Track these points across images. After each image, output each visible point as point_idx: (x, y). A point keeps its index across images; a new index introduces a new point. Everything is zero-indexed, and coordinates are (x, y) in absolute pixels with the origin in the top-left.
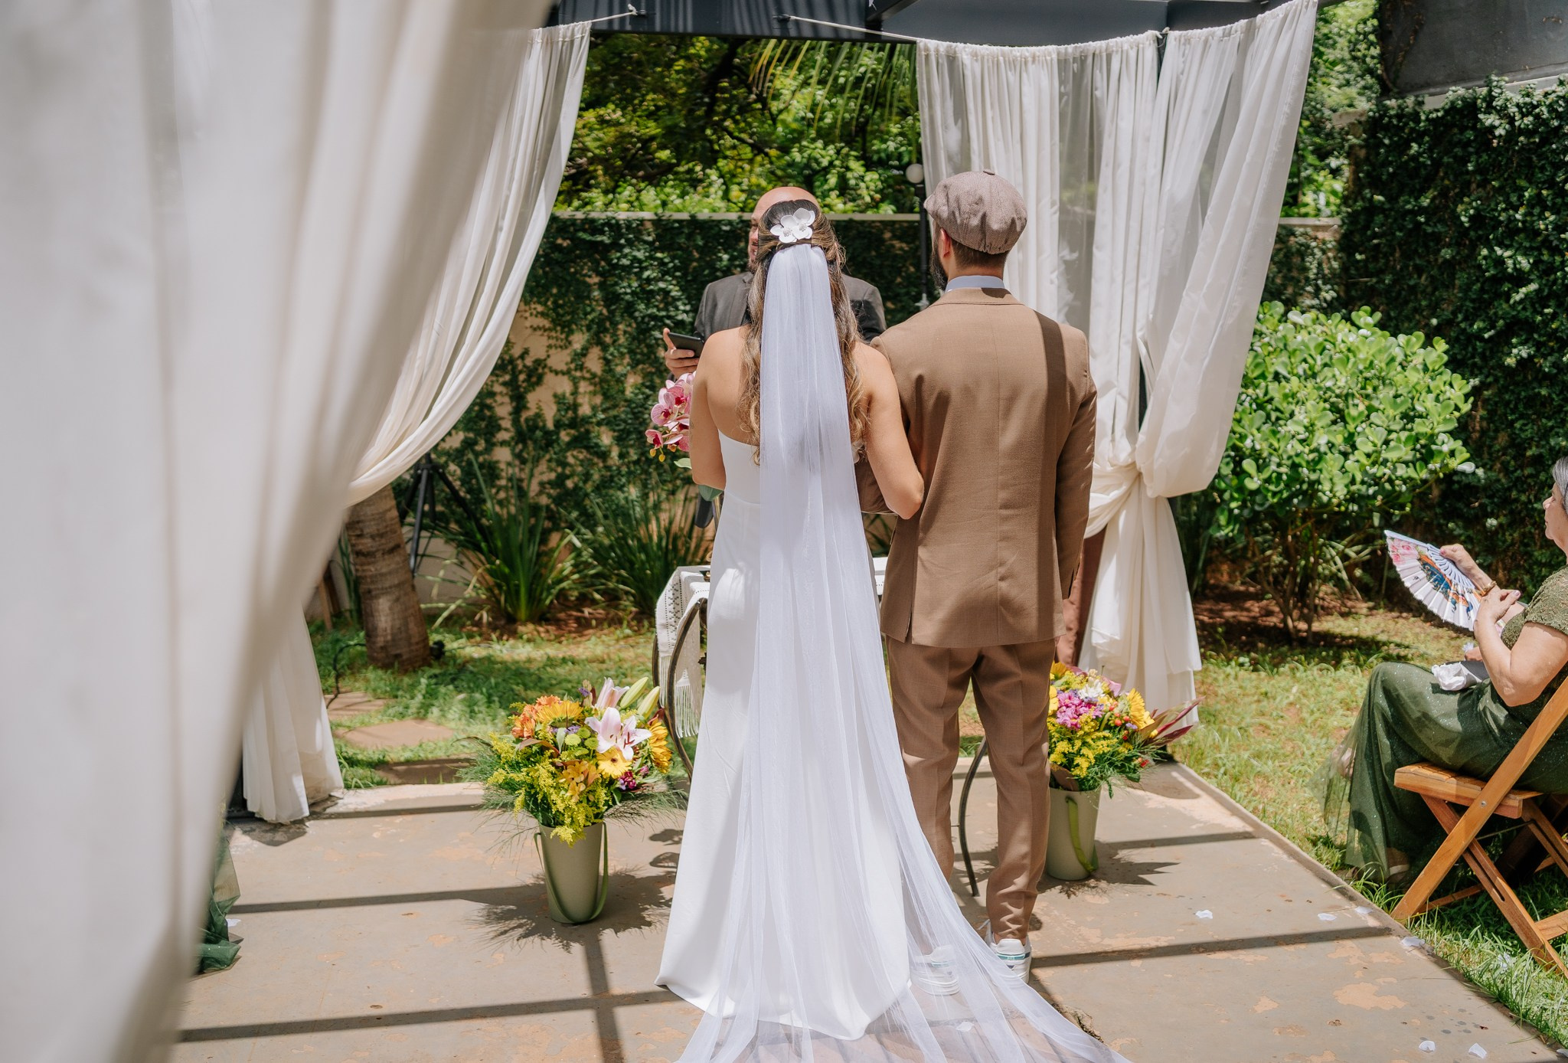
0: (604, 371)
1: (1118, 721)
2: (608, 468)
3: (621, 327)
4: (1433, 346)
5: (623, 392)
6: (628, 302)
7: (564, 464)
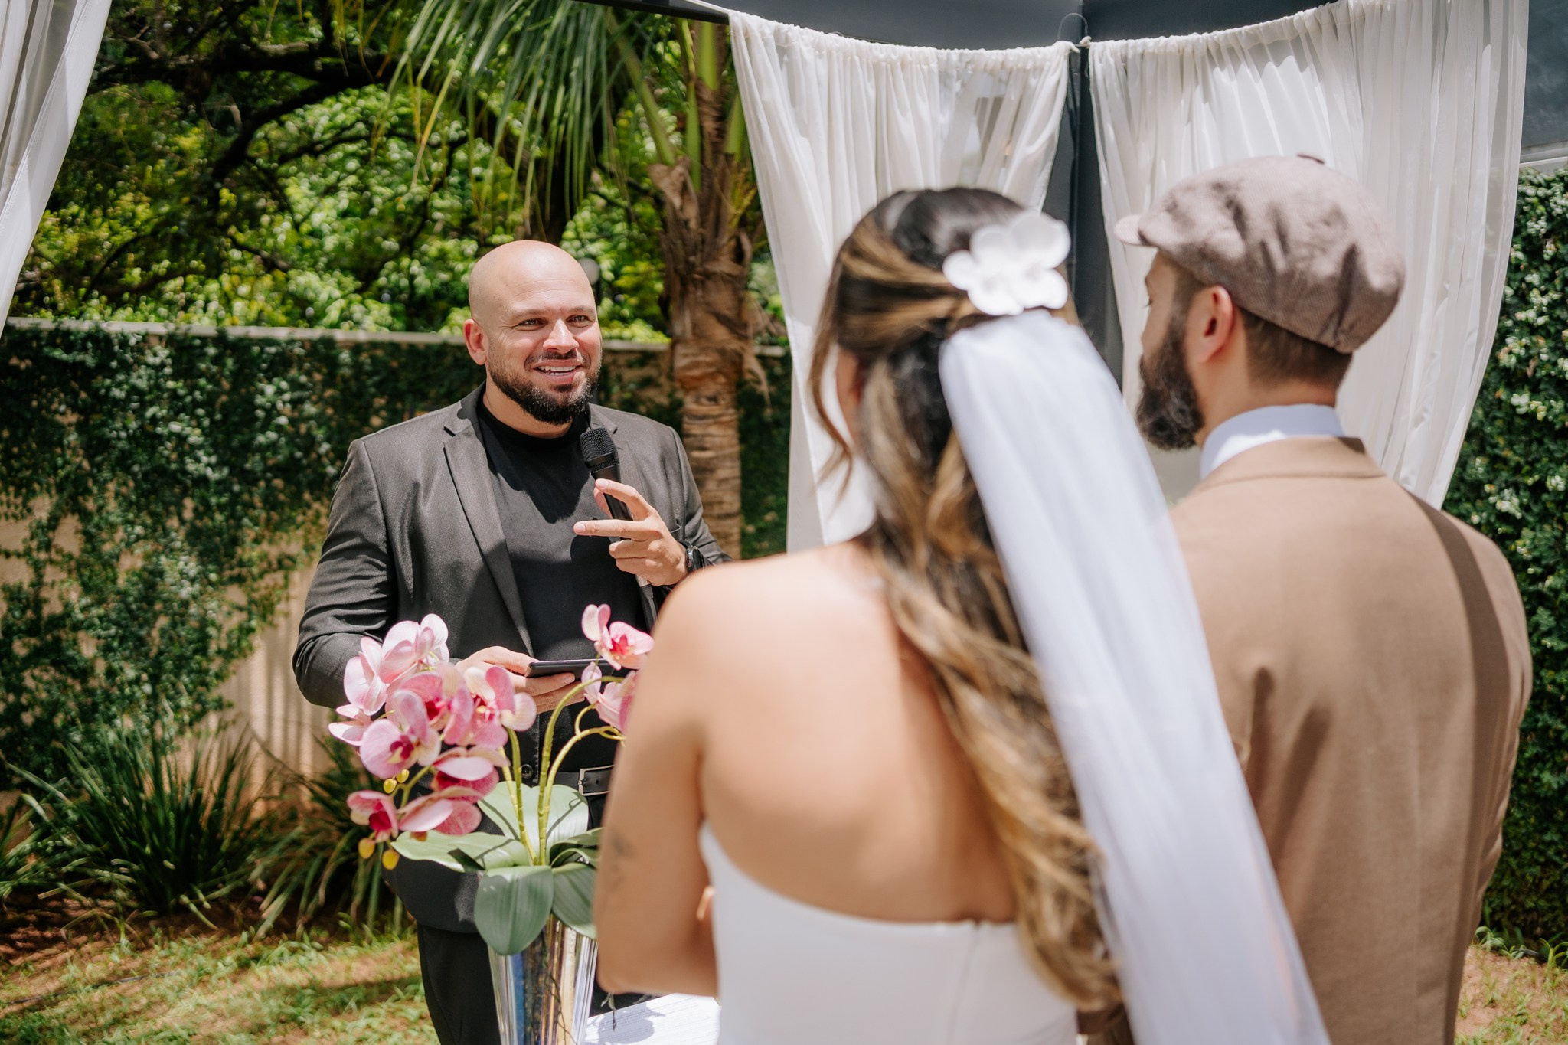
0: (84, 551)
2: (90, 692)
3: (111, 486)
5: (114, 581)
6: (123, 451)
7: (18, 689)
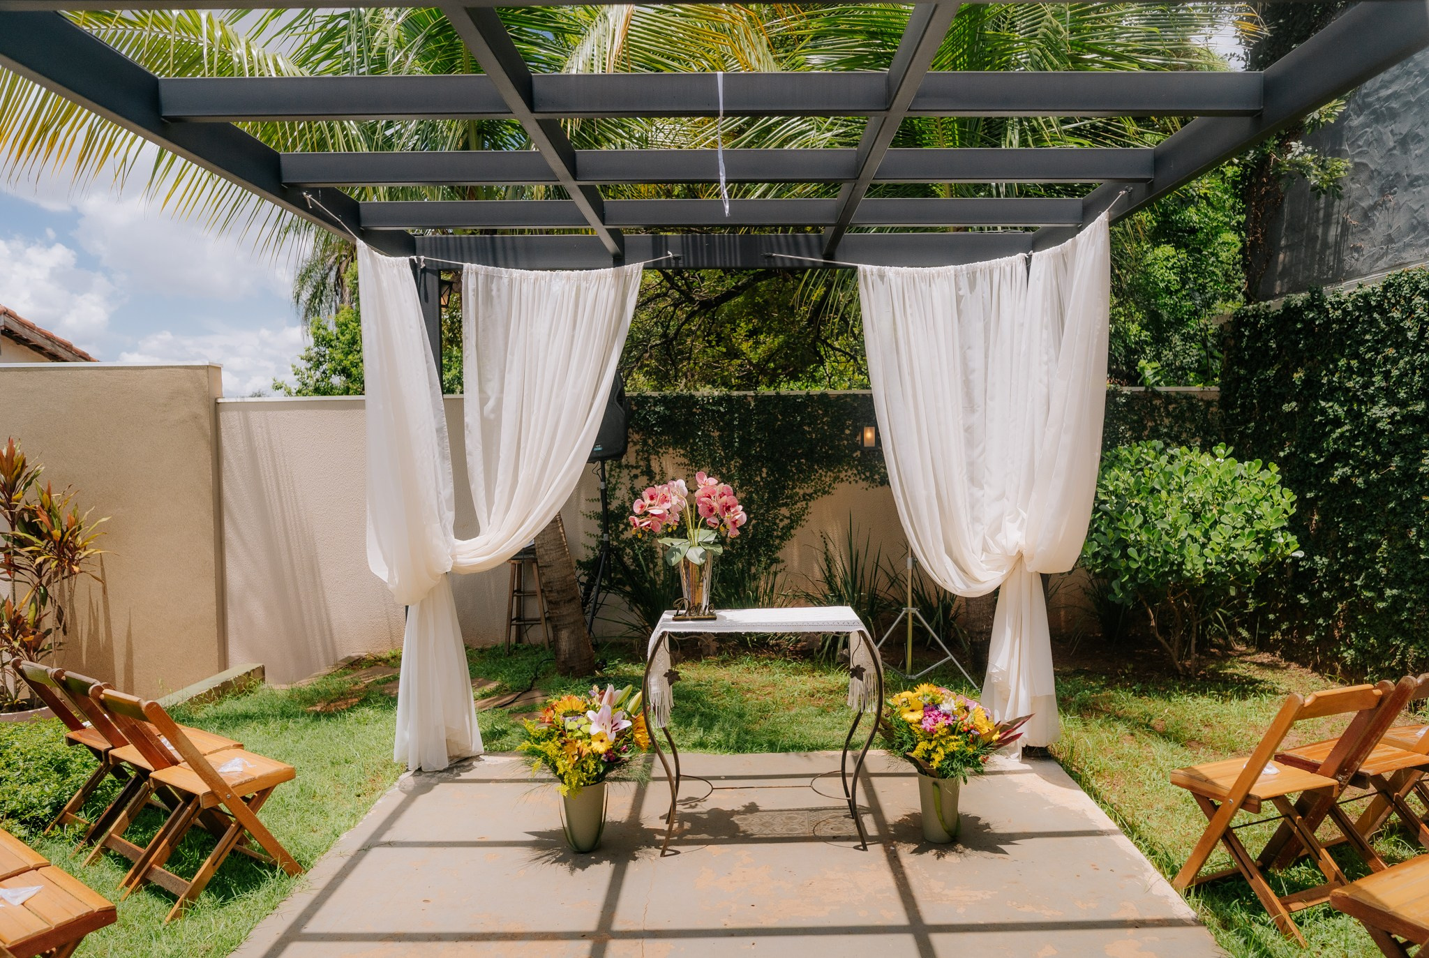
1: (965, 728)
4: (1268, 469)
